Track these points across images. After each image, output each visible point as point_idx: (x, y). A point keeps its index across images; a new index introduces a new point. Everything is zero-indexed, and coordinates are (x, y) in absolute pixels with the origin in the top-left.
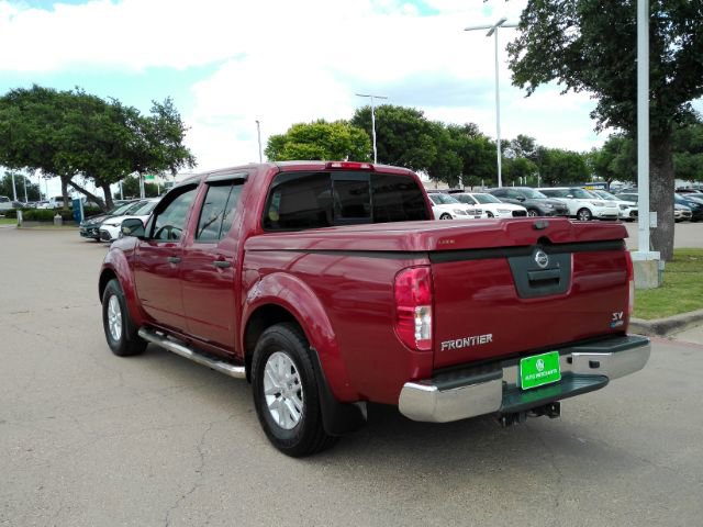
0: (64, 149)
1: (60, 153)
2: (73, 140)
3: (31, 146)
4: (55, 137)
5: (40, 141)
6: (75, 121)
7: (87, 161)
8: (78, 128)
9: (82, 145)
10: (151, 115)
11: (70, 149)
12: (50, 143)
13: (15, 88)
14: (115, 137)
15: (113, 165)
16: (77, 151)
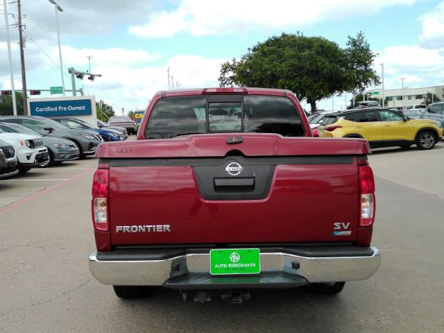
0: (284, 78)
1: (281, 81)
2: (290, 70)
3: (264, 76)
4: (279, 69)
5: (269, 72)
6: (293, 57)
7: (298, 85)
8: (294, 62)
9: (295, 74)
10: (347, 47)
11: (287, 77)
12: (275, 73)
13: (271, 37)
14: (317, 66)
15: (315, 87)
16: (293, 78)
